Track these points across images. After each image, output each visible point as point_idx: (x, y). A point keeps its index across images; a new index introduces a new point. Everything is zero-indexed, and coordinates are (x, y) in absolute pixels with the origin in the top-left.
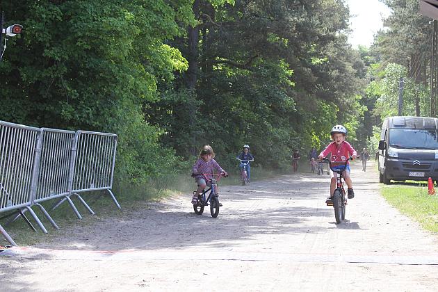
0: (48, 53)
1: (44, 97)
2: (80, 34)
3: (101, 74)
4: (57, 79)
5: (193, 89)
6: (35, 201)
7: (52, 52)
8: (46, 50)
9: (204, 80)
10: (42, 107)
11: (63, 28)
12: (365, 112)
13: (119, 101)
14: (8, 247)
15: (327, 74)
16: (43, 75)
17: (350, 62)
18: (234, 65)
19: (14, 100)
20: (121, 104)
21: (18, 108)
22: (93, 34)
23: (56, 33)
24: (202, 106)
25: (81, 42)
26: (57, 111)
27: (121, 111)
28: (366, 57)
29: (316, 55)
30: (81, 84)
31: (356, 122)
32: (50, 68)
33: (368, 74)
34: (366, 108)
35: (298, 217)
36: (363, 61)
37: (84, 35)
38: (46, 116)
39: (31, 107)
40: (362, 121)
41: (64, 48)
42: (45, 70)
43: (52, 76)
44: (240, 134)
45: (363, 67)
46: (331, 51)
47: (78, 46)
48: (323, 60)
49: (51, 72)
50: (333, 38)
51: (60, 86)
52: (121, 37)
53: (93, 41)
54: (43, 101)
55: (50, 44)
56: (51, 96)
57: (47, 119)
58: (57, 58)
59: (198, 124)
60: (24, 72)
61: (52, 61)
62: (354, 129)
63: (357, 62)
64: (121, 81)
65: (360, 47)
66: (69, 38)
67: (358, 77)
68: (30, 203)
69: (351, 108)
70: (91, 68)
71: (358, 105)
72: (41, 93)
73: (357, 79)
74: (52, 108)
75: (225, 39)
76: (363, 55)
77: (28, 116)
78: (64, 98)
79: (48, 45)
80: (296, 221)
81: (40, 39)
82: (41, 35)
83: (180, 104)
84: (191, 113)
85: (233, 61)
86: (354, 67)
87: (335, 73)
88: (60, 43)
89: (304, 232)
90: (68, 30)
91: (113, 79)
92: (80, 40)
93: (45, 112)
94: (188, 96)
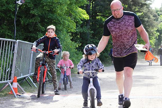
0: (32, 12)
1: (31, 30)
2: (45, 4)
3: (54, 21)
4: (36, 23)
5: (89, 27)
6: (31, 74)
7: (34, 12)
8: (31, 11)
9: (93, 23)
10: (30, 35)
11: (38, 1)
12: (158, 36)
13: (62, 32)
14: (23, 94)
15: (143, 20)
16: (30, 21)
17: (152, 15)
18: (105, 16)
19: (18, 32)
20: (63, 33)
21: (20, 35)
22: (50, 4)
23: (35, 3)
24: (93, 34)
25: (46, 7)
26: (36, 36)
27: (63, 36)
28: (158, 12)
29: (139, 12)
30: (46, 25)
31: (155, 40)
32: (33, 18)
33: (159, 20)
34: (158, 34)
35: (140, 80)
36: (157, 14)
37: (47, 4)
38: (32, 39)
39: (25, 35)
40: (157, 39)
41: (39, 10)
42: (31, 19)
43: (34, 22)
44: (109, 45)
45: (157, 17)
46: (145, 10)
47: (44, 9)
48: (141, 14)
49: (34, 20)
50: (146, 4)
51: (37, 26)
52: (62, 5)
53: (51, 7)
54: (30, 32)
55: (33, 8)
56: (33, 30)
57: (32, 40)
58: (36, 14)
59: (91, 41)
60: (22, 20)
61: (34, 16)
62: (153, 43)
63: (155, 15)
64: (62, 23)
65: (156, 9)
66: (41, 6)
67: (155, 21)
68: (29, 75)
69: (153, 34)
70: (50, 18)
71: (155, 32)
72: (29, 29)
73: (155, 22)
74: (34, 35)
75: (102, 5)
76: (157, 11)
77: (24, 38)
78: (39, 31)
79: (32, 8)
80: (140, 81)
81: (29, 6)
82: (29, 4)
83: (83, 33)
84: (88, 36)
85: (105, 15)
86: (154, 16)
87: (146, 19)
88: (37, 8)
89: (146, 86)
90: (40, 2)
91: (59, 22)
92: (45, 6)
93: (31, 37)
94: (86, 30)
